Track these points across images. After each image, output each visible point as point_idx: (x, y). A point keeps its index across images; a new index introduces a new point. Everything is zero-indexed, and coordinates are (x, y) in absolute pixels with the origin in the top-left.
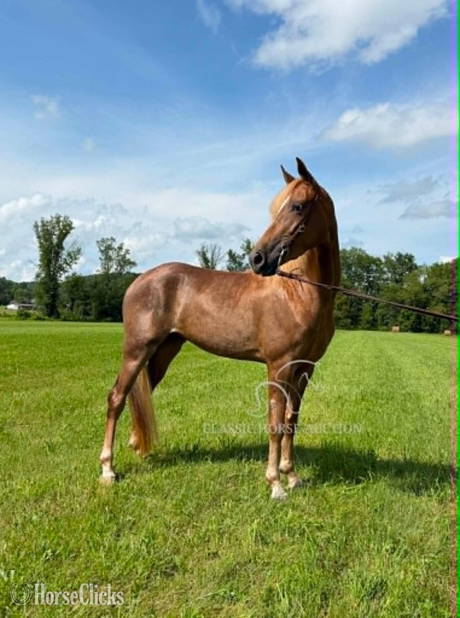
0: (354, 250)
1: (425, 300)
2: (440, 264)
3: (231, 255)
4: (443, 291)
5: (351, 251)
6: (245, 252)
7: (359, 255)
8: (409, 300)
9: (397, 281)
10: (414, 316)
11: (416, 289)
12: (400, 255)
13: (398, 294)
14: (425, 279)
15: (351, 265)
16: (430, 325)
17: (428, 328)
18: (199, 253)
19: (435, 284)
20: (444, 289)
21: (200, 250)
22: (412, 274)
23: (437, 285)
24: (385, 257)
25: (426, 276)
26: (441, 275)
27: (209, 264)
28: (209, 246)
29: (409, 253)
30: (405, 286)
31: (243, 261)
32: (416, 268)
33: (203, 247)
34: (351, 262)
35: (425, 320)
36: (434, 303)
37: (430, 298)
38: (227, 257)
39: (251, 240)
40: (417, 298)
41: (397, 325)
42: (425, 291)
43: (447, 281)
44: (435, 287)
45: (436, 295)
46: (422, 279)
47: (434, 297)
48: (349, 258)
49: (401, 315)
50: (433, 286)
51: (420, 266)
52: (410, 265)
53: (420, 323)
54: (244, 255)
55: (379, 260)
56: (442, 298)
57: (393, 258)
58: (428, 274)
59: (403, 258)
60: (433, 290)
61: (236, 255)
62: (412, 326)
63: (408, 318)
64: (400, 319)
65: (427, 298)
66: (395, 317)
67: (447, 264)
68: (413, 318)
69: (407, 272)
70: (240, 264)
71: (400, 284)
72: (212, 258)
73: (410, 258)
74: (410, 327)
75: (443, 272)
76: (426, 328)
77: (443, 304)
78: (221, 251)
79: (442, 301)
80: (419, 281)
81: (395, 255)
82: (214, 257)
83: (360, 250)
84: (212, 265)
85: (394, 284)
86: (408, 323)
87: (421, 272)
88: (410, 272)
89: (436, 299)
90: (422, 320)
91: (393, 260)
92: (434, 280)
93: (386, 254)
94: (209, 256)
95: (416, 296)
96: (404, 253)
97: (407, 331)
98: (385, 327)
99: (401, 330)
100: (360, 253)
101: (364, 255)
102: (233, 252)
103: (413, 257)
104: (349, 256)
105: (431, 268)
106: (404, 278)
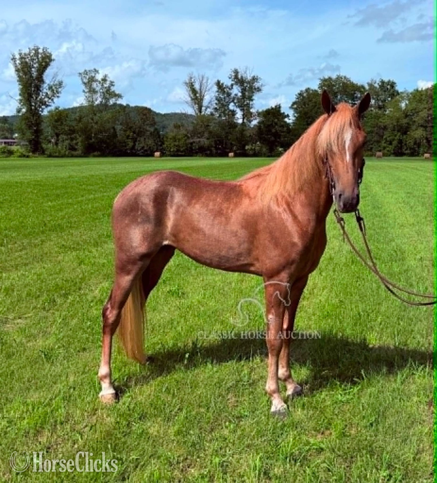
0: (339, 78)
1: (406, 125)
2: (420, 89)
3: (219, 85)
4: (422, 116)
5: (337, 78)
6: (233, 82)
7: (344, 83)
8: (391, 126)
9: (380, 108)
10: (397, 141)
11: (397, 115)
12: (383, 82)
13: (380, 120)
14: (406, 104)
15: (337, 93)
16: (411, 149)
17: (408, 151)
18: (186, 83)
19: (415, 109)
20: (424, 114)
21: (188, 81)
22: (394, 100)
23: (417, 111)
24: (368, 84)
25: (407, 102)
26: (420, 101)
27: (198, 95)
28: (197, 76)
29: (391, 80)
30: (387, 112)
31: (231, 92)
32: (398, 93)
33: (191, 78)
34: (336, 90)
35: (406, 144)
36: (414, 127)
37: (411, 123)
38: (215, 88)
39: (239, 70)
40: (399, 124)
41: (380, 151)
42: (406, 116)
43: (426, 106)
44: (416, 112)
45: (416, 120)
46: (403, 105)
47: (415, 121)
48: (334, 86)
49: (384, 141)
50: (413, 111)
51: (401, 93)
52: (391, 91)
53: (401, 148)
54: (232, 85)
55: (363, 87)
56: (421, 122)
57: (376, 85)
58: (409, 100)
59: (385, 85)
60: (413, 115)
61: (224, 86)
62: (394, 150)
63: (391, 144)
64: (383, 144)
65: (408, 124)
66: (378, 142)
67: (427, 90)
68: (395, 143)
69: (389, 99)
70: (229, 95)
71: (383, 109)
72: (200, 89)
73: (392, 85)
74: (392, 151)
75: (423, 97)
76: (406, 152)
77: (422, 128)
78: (209, 81)
79: (422, 126)
80: (401, 107)
81: (378, 82)
82: (202, 88)
83: (345, 77)
84: (201, 96)
85: (377, 110)
86: (391, 148)
87: (403, 98)
88: (392, 98)
89: (417, 124)
90: (403, 144)
91: (376, 88)
92: (414, 105)
93: (370, 82)
94: (197, 86)
95: (398, 122)
96: (386, 80)
97: (389, 156)
98: (370, 153)
99: (384, 155)
100: (345, 81)
101: (349, 83)
102: (221, 82)
103: (395, 83)
104: (333, 83)
105: (411, 94)
106: (386, 105)
